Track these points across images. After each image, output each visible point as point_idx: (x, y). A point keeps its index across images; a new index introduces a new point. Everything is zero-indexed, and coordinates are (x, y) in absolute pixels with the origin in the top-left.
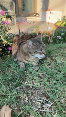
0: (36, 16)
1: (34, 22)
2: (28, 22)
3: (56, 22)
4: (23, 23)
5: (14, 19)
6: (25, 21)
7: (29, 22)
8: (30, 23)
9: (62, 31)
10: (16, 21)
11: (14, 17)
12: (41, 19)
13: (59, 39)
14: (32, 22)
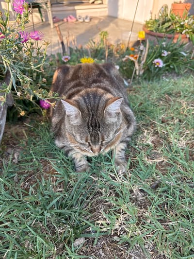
0: (96, 2)
1: (91, 19)
2: (78, 17)
3: (147, 21)
4: (67, 21)
5: (46, 12)
6: (71, 16)
7: (80, 18)
8: (84, 21)
9: (165, 46)
10: (53, 15)
11: (47, 6)
12: (107, 9)
13: (158, 67)
14: (86, 18)
